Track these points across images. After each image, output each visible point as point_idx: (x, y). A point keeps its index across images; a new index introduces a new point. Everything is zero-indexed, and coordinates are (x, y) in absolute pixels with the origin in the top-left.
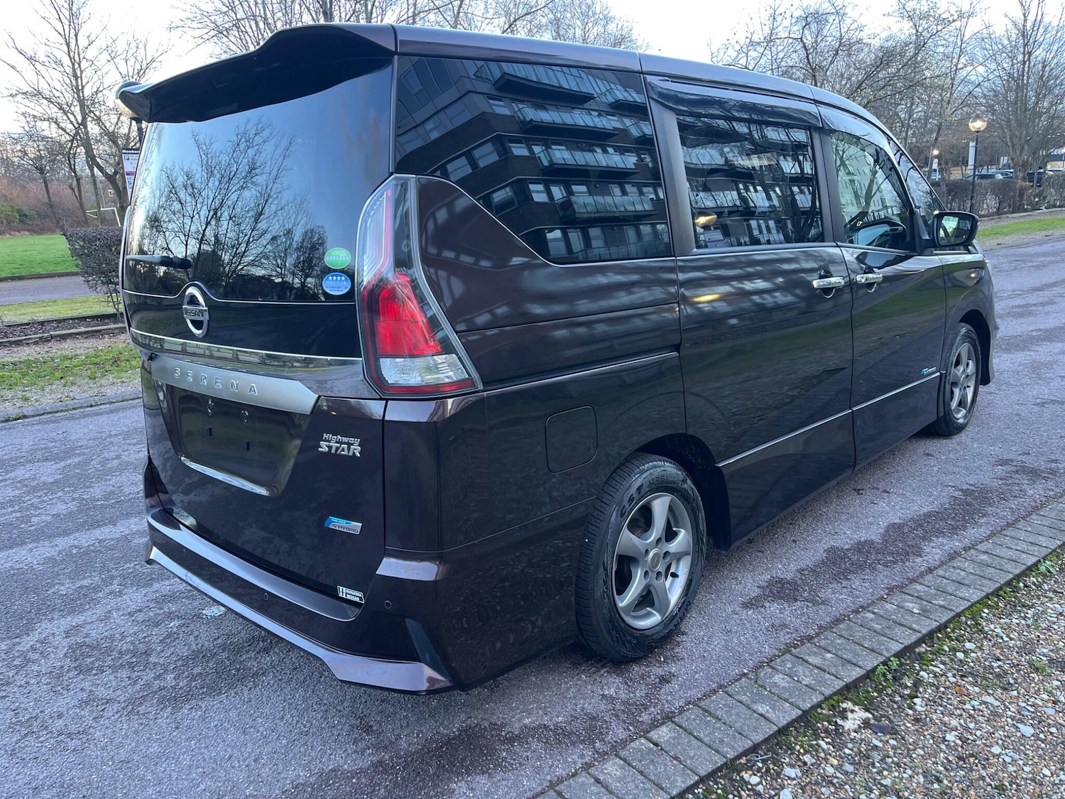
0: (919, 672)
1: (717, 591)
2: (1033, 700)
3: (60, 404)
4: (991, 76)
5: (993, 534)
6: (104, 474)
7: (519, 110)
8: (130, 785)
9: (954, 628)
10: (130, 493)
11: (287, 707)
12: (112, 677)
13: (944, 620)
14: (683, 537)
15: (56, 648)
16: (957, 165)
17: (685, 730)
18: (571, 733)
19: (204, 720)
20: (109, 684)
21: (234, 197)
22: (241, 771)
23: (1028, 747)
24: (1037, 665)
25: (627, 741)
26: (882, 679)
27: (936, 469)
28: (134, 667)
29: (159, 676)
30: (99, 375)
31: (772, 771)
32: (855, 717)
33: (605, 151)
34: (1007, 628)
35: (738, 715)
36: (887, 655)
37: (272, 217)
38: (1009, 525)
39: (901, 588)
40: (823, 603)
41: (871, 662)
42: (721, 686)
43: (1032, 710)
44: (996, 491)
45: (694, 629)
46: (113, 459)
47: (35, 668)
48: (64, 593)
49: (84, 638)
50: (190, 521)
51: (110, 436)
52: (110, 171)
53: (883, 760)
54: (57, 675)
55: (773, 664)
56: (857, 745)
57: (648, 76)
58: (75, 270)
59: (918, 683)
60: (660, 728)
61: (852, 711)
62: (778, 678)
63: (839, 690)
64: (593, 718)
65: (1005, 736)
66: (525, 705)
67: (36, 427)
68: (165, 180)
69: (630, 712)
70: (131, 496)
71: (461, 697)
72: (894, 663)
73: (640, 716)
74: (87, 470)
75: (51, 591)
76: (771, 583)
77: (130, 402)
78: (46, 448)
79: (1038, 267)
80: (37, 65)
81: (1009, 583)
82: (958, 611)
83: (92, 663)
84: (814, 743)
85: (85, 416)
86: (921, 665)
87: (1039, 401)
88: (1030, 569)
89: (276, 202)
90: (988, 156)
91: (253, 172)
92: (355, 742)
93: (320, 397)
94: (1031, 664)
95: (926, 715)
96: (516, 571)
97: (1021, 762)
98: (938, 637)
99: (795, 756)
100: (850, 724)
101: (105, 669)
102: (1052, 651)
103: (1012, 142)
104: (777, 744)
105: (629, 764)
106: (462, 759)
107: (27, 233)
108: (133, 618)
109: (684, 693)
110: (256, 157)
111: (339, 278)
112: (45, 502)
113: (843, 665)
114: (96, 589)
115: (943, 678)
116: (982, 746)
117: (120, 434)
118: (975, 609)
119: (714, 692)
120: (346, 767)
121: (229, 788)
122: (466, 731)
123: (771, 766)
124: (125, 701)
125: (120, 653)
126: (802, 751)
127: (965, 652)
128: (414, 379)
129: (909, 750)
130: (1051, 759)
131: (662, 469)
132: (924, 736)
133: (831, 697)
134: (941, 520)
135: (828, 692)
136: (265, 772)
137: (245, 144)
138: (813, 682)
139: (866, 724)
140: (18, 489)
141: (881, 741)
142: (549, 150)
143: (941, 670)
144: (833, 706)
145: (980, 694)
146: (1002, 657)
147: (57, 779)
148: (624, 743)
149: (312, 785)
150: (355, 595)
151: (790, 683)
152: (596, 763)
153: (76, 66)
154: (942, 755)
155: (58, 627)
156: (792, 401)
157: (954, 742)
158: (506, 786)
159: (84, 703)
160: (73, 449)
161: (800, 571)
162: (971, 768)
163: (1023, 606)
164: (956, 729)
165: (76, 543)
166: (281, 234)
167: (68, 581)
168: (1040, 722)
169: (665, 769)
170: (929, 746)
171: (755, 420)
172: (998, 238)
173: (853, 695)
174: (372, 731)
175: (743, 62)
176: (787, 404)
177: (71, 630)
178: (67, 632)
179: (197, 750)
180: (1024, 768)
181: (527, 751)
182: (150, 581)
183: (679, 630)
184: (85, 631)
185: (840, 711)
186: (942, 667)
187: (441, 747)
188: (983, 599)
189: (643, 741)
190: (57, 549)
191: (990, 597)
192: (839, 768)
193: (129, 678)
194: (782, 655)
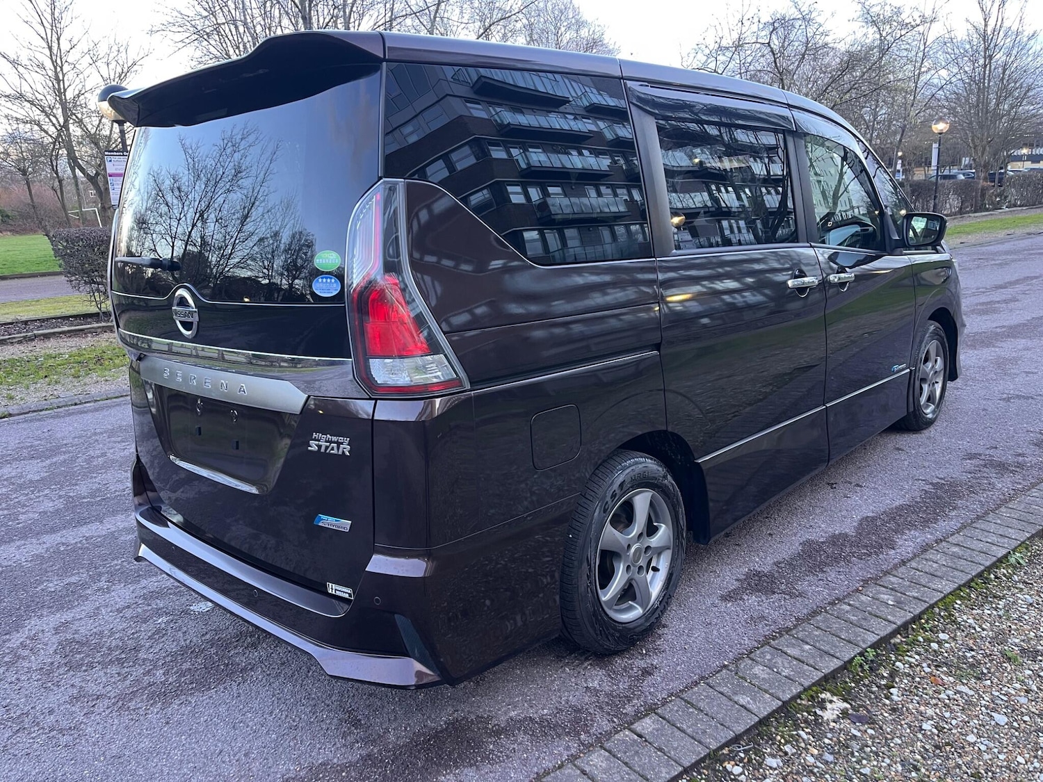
0: (894, 662)
1: (696, 584)
2: (1006, 689)
3: (44, 402)
4: (954, 80)
5: (963, 527)
6: (90, 471)
7: (497, 113)
9: (928, 619)
10: (116, 491)
11: (276, 702)
12: (102, 673)
13: (917, 612)
14: (664, 532)
15: (46, 645)
16: (920, 166)
17: (669, 722)
18: (557, 725)
19: (194, 715)
20: (99, 680)
21: (221, 200)
22: (232, 766)
23: (1002, 735)
24: (1009, 654)
25: (611, 733)
26: (859, 669)
27: (906, 463)
28: (123, 663)
29: (149, 672)
30: (82, 373)
31: (754, 761)
32: (834, 707)
33: (581, 154)
34: (980, 619)
35: (719, 706)
36: (864, 646)
37: (259, 220)
38: (978, 518)
39: (876, 580)
40: (800, 595)
41: (848, 653)
42: (702, 678)
43: (1006, 699)
44: (966, 484)
45: (674, 621)
46: (98, 457)
47: (26, 664)
48: (53, 590)
49: (73, 634)
50: (178, 518)
51: (95, 434)
52: (92, 172)
53: (861, 749)
54: (47, 672)
55: (752, 656)
56: (836, 735)
57: (628, 82)
58: (58, 269)
59: (894, 674)
60: (643, 720)
61: (831, 702)
62: (758, 670)
63: (818, 681)
64: (578, 711)
65: (980, 725)
66: (511, 698)
67: (22, 425)
68: (152, 183)
69: (614, 704)
70: (117, 493)
71: (448, 691)
72: (871, 654)
73: (624, 708)
74: (73, 468)
75: (40, 588)
76: (748, 576)
77: (114, 400)
78: (31, 446)
79: (1000, 265)
80: (20, 68)
81: (980, 575)
82: (932, 602)
83: (82, 659)
84: (795, 733)
85: (70, 415)
86: (897, 655)
87: (1005, 396)
88: (1000, 560)
89: (263, 204)
90: (950, 158)
91: (239, 175)
92: (344, 735)
93: (309, 396)
94: (1003, 654)
95: (902, 705)
96: (499, 566)
97: (996, 750)
98: (913, 628)
99: (776, 746)
100: (829, 714)
101: (95, 665)
102: (1023, 641)
103: (974, 143)
104: (758, 735)
105: (614, 756)
106: (449, 752)
107: (9, 233)
108: (121, 615)
109: (667, 685)
110: (242, 161)
111: (329, 280)
112: (32, 499)
113: (821, 657)
114: (84, 586)
115: (919, 668)
116: (958, 734)
117: (105, 432)
118: (948, 600)
119: (696, 684)
120: (335, 760)
122: (453, 724)
123: (753, 756)
124: (115, 697)
125: (109, 649)
126: (783, 741)
127: (940, 643)
128: (403, 379)
129: (886, 739)
130: (1025, 747)
131: (644, 465)
132: (901, 725)
133: (810, 688)
134: (913, 513)
135: (807, 684)
136: (255, 766)
137: (231, 148)
138: (792, 673)
139: (844, 713)
140: (5, 487)
141: (859, 730)
142: (527, 153)
143: (917, 661)
144: (812, 696)
145: (955, 684)
146: (975, 648)
147: (49, 774)
148: (609, 735)
149: (302, 779)
150: (344, 592)
151: (769, 674)
152: (582, 755)
153: (59, 69)
154: (919, 743)
155: (48, 624)
156: (764, 399)
157: (930, 731)
159: (74, 699)
160: (59, 447)
161: (777, 564)
162: (948, 756)
163: (995, 597)
164: (932, 719)
165: (63, 540)
166: (268, 235)
167: (56, 578)
169: (650, 760)
170: (907, 735)
171: (729, 416)
172: (961, 237)
173: (831, 686)
174: (361, 725)
175: (712, 66)
176: (761, 400)
177: (60, 626)
178: (56, 629)
179: (187, 745)
180: (999, 756)
181: (514, 744)
182: (138, 578)
183: (661, 623)
184: (75, 628)
185: (819, 702)
186: (917, 657)
187: (429, 740)
188: (955, 590)
189: (627, 732)
190: (45, 546)
191: (962, 588)
192: (819, 758)
193: (119, 674)
194: (762, 647)
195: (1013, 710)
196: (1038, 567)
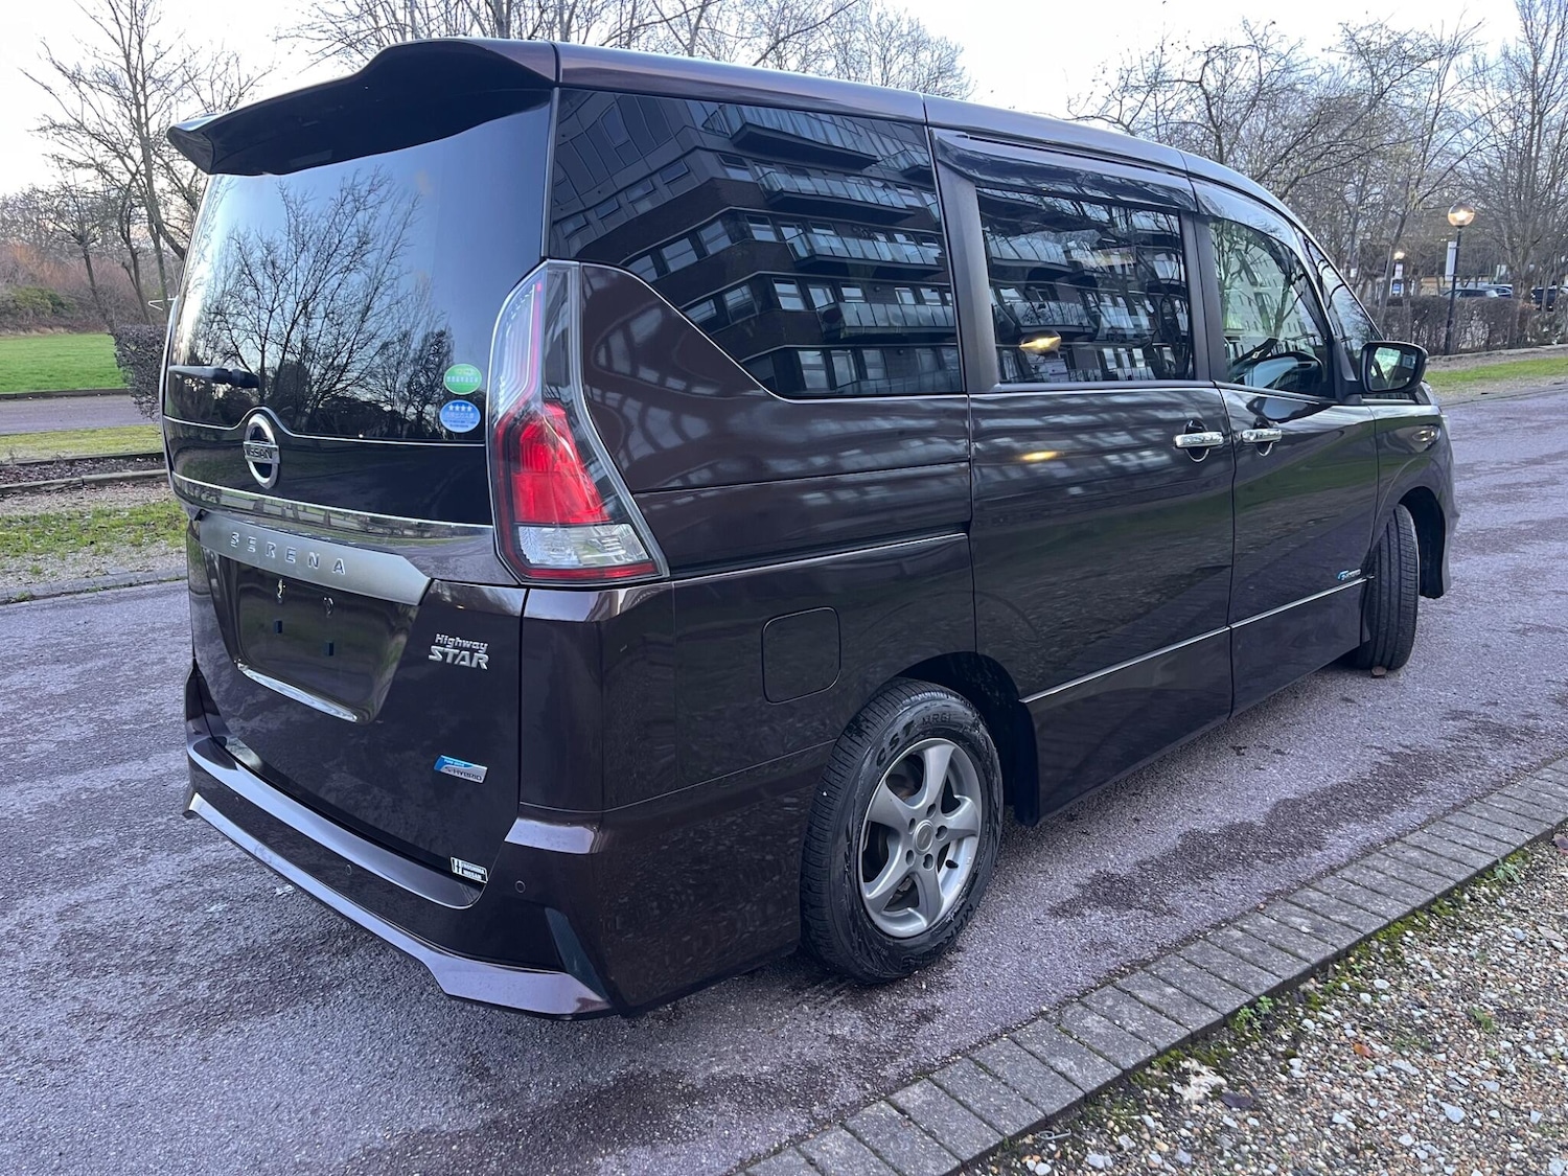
0: (1302, 1019)
1: (1015, 888)
2: (1468, 1068)
3: (85, 580)
4: (1482, 146)
5: (1431, 821)
6: (137, 686)
7: (765, 175)
8: (128, 1139)
9: (1360, 957)
10: (173, 715)
11: (367, 1037)
12: (118, 982)
13: (1345, 944)
14: (968, 810)
15: (44, 936)
16: (1431, 275)
17: (947, 1092)
18: (780, 1089)
19: (245, 1050)
20: (114, 992)
21: (334, 282)
22: (292, 1127)
23: (1454, 1137)
24: (1480, 1016)
25: (859, 1105)
26: (1246, 1028)
27: (1356, 721)
28: (152, 968)
29: (187, 983)
30: (146, 540)
31: (1070, 1157)
32: (1202, 1081)
33: (891, 239)
34: (1440, 961)
35: (1026, 1072)
36: (1256, 993)
38: (1455, 808)
39: (1286, 895)
40: (1169, 913)
41: (1230, 1002)
42: (1006, 1030)
43: (1466, 1083)
44: (1442, 756)
45: (976, 942)
46: (153, 664)
47: (10, 963)
48: (63, 856)
49: (85, 923)
50: (252, 759)
51: (153, 630)
53: (1236, 1148)
54: (39, 975)
55: (1085, 1000)
56: (1199, 1124)
57: (934, 130)
58: (123, 386)
59: (1299, 1036)
60: (910, 1088)
61: (1197, 1074)
62: (1092, 1021)
63: (1179, 1041)
64: (813, 1069)
65: (1422, 1121)
66: (717, 1046)
67: (48, 613)
69: (869, 1062)
70: (174, 719)
71: (623, 1029)
72: (1266, 1005)
73: (884, 1069)
74: (114, 679)
75: (44, 853)
76: (1094, 880)
77: (176, 583)
78: (58, 644)
79: (1539, 429)
80: (82, 85)
81: (1447, 894)
82: (1368, 932)
83: (93, 960)
84: (1137, 1118)
85: (119, 600)
86: (1306, 1009)
87: (1520, 626)
88: (1481, 874)
89: (390, 292)
90: (1475, 263)
91: (364, 247)
92: (462, 1090)
93: (433, 580)
94: (1470, 1015)
95: (1306, 1084)
96: (721, 848)
97: (1441, 1160)
98: (1336, 970)
99: (1106, 1136)
100: (1192, 1092)
101: (110, 969)
102: (1504, 996)
103: (1511, 243)
104: (1081, 1118)
105: (859, 1139)
106: (615, 1121)
107: (62, 330)
108: (157, 897)
109: (951, 1037)
111: (463, 408)
112: (48, 722)
113: (1189, 1005)
114: (109, 852)
115: (1337, 1030)
116: (1387, 1133)
117: (168, 628)
118: (1393, 929)
119: (996, 1037)
120: (444, 1127)
121: (272, 1151)
122: (625, 1080)
123: (1069, 1150)
124: (133, 1018)
125: (134, 947)
126: (1117, 1129)
127: (1374, 994)
128: (568, 559)
129: (1276, 1134)
130: (1487, 1156)
131: (944, 703)
132: (1301, 1115)
133: (1167, 1051)
134: (1356, 796)
135: (1162, 1045)
136: (326, 1129)
138: (1142, 1028)
139: (1216, 1092)
140: (13, 702)
141: (1236, 1119)
142: (809, 235)
143: (1336, 1018)
144: (1169, 1064)
145: (1390, 1056)
146: (1427, 1003)
147: (25, 1126)
148: (855, 1108)
149: (392, 1152)
150: (476, 872)
151: (1108, 1028)
152: (811, 1136)
153: (139, 88)
154: (1325, 1144)
155: (49, 906)
156: (1146, 613)
157: (1345, 1125)
158: (676, 1164)
159: (75, 1018)
160: (97, 647)
161: (1141, 864)
162: (1367, 1165)
163: (1467, 928)
164: (1350, 1107)
165: (87, 784)
167: (70, 839)
168: (1475, 1102)
169: (911, 1150)
170: (1307, 1129)
171: (1093, 637)
172: (1483, 385)
173: (1200, 1049)
174: (489, 1076)
175: (1115, 113)
176: (1140, 616)
177: (67, 911)
178: (60, 914)
179: (230, 1094)
180: (1446, 1168)
181: (712, 1114)
182: (189, 844)
183: (954, 944)
184: (87, 913)
185: (1179, 1072)
186: (1337, 1013)
187: (587, 1102)
188: (1406, 915)
189: (883, 1105)
190: (59, 792)
191: (1418, 913)
192: (1169, 1157)
193: (143, 984)
194: (1101, 987)
195: (1476, 1099)
196: (1539, 886)
